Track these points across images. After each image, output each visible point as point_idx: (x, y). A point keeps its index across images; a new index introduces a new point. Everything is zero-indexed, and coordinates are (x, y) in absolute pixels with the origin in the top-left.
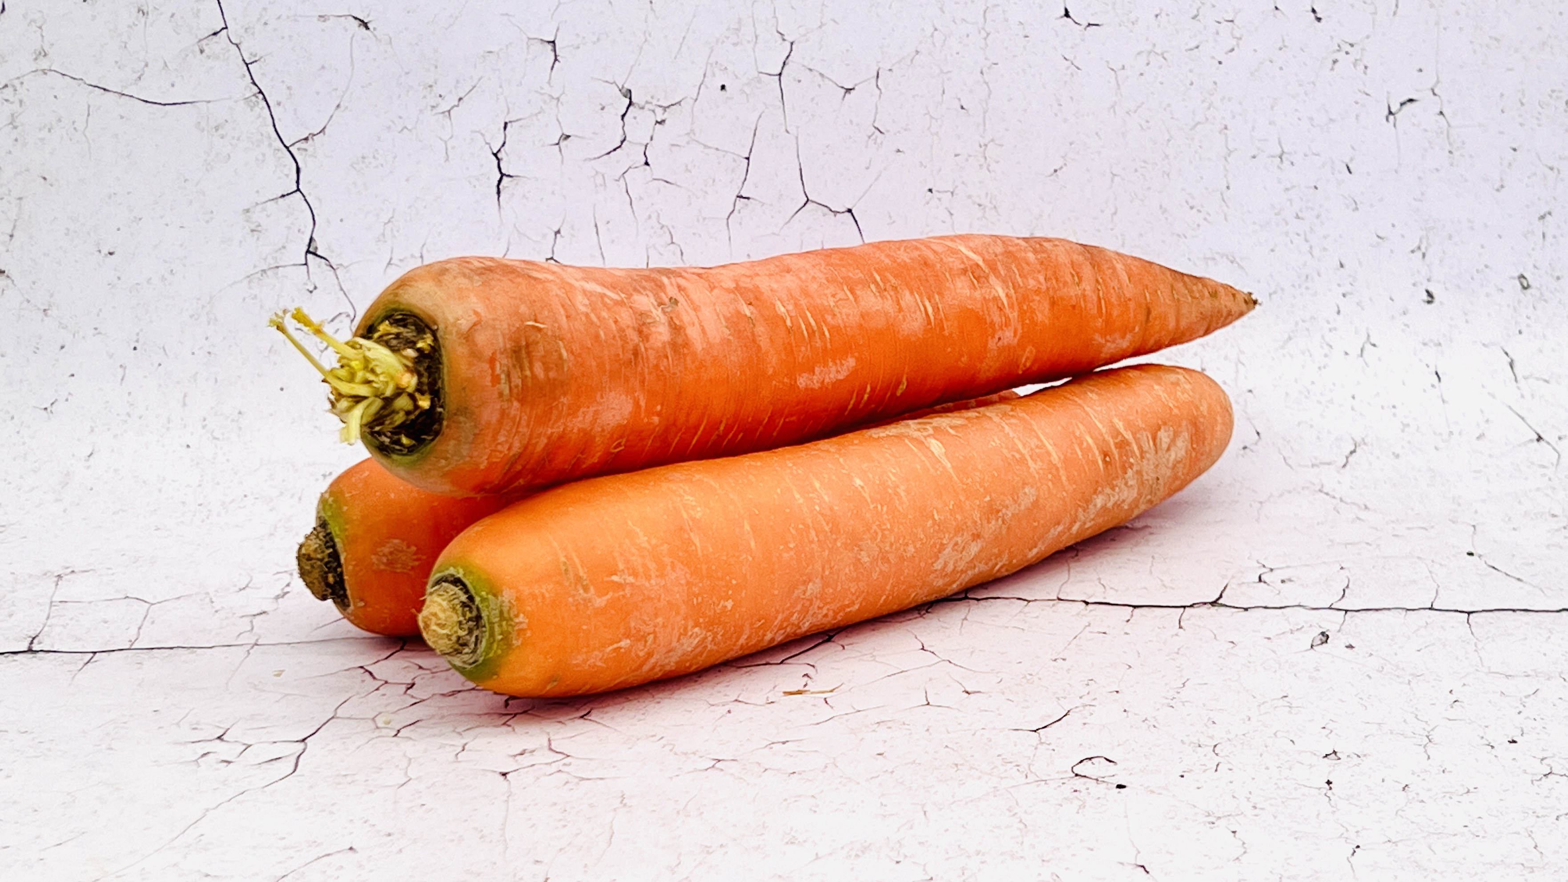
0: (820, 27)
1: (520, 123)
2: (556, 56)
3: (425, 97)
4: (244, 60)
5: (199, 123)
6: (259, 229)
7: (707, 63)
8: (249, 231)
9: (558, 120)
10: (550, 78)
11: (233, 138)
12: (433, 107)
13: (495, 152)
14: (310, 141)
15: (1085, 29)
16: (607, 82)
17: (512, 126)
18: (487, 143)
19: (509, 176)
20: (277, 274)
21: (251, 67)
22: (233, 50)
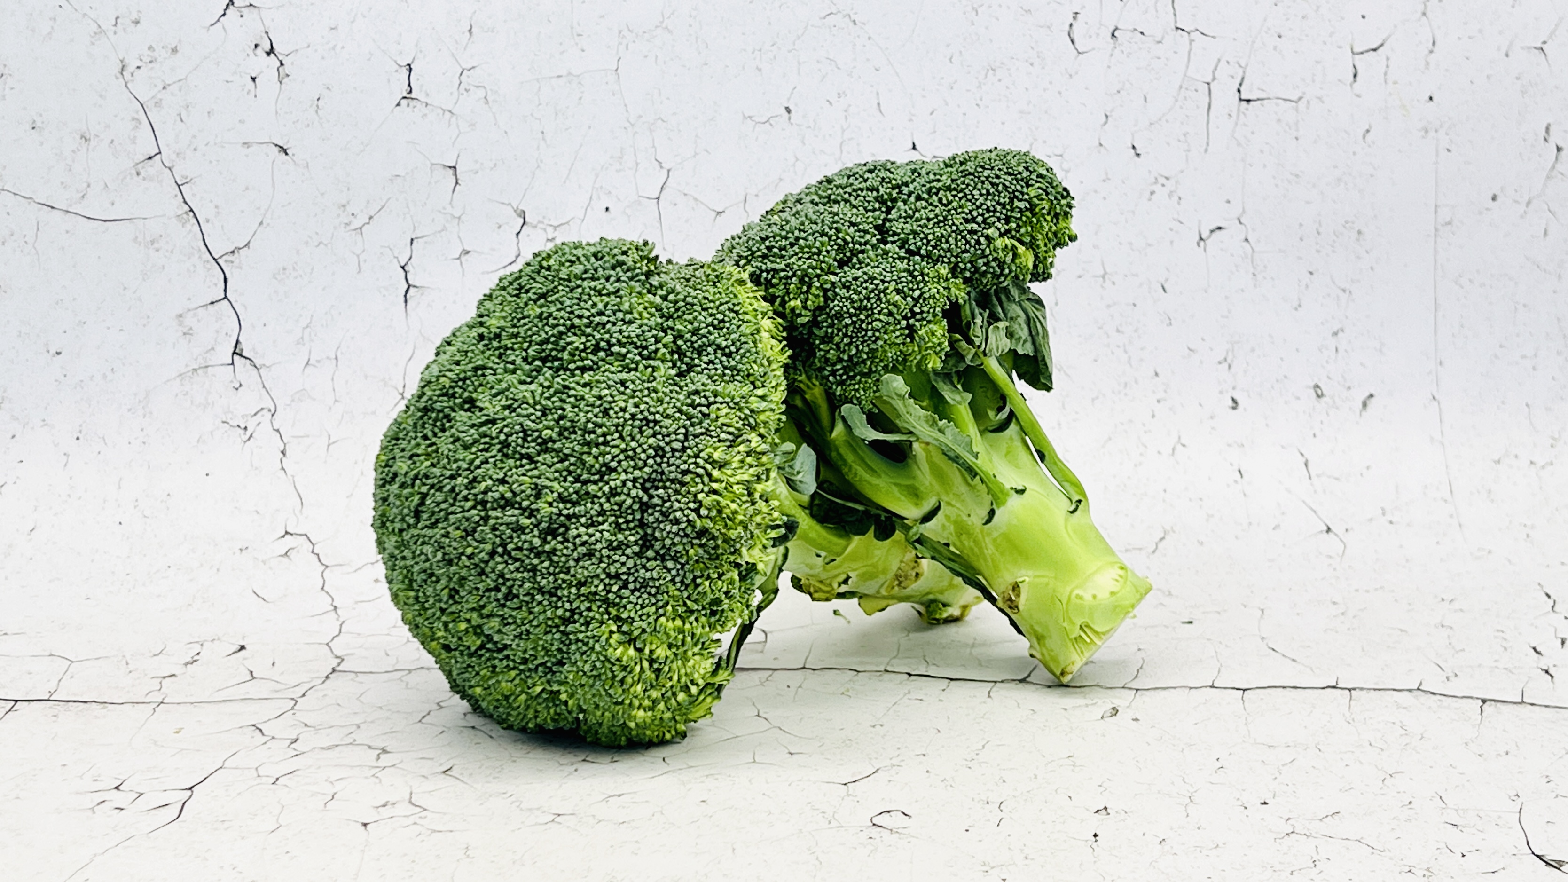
0: (694, 156)
1: (425, 239)
2: (457, 180)
3: (339, 215)
4: (176, 183)
5: (137, 237)
6: (191, 332)
7: (593, 188)
8: (181, 334)
9: (459, 237)
10: (452, 200)
11: (167, 251)
13: (403, 264)
14: (236, 254)
16: (503, 203)
17: (418, 243)
18: (395, 257)
19: (414, 286)
20: (206, 373)
21: (183, 188)
22: (166, 172)
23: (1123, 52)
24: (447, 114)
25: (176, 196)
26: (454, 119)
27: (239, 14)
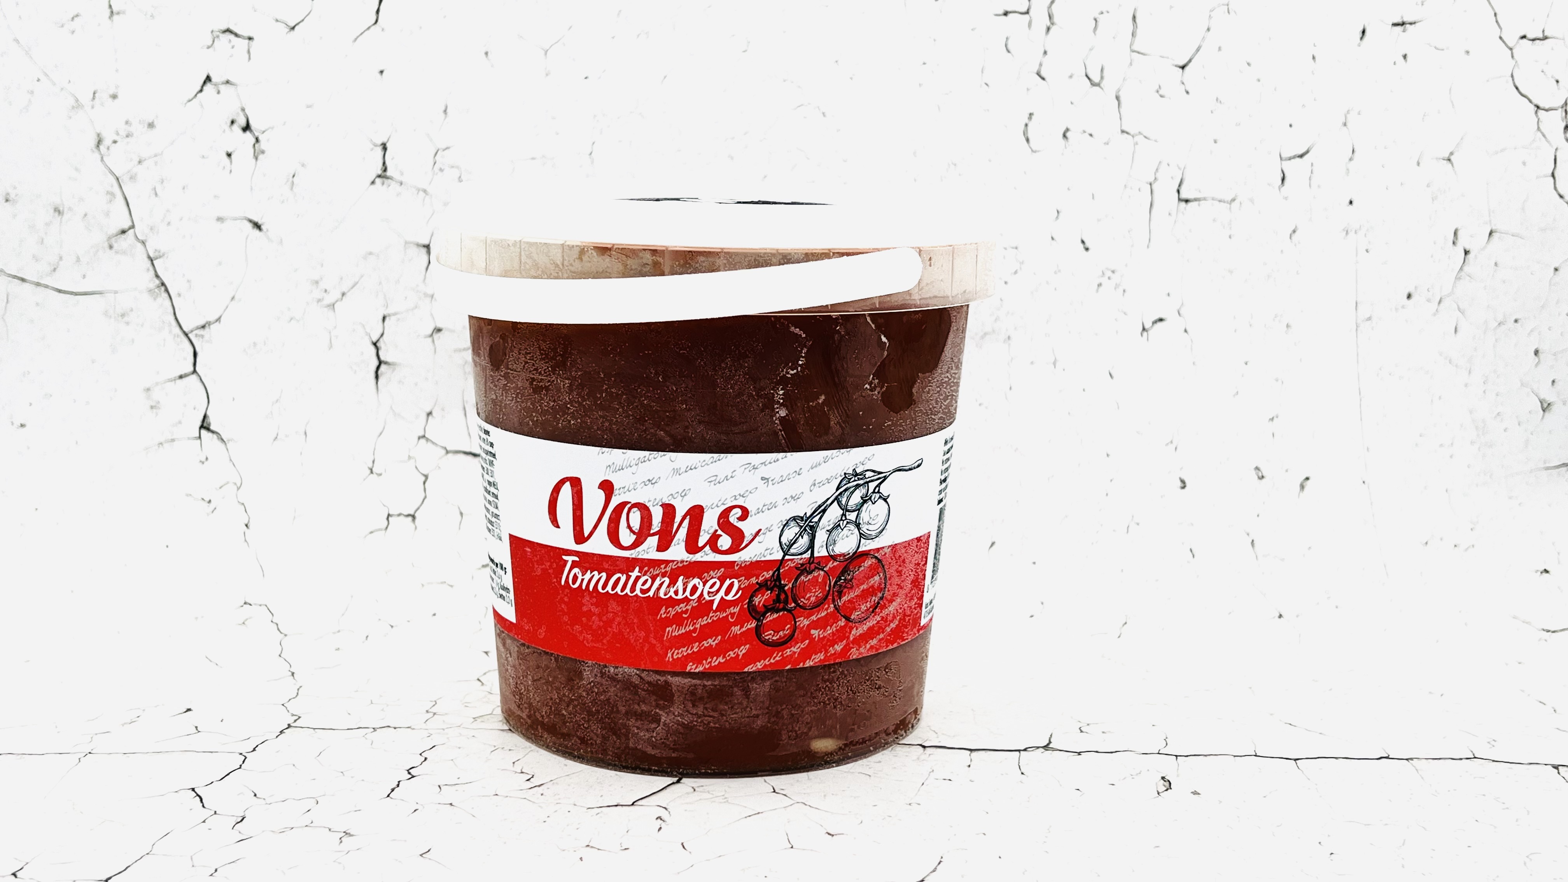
1: (398, 316)
2: (430, 258)
3: (311, 292)
4: (149, 257)
5: (106, 311)
6: (158, 405)
8: (148, 407)
9: (432, 315)
10: (425, 279)
11: (138, 325)
12: (319, 301)
13: (374, 340)
14: (207, 329)
17: (390, 319)
18: (367, 335)
19: (386, 363)
20: (173, 446)
21: (155, 262)
22: (139, 245)
23: (1073, 152)
24: (422, 192)
25: (148, 270)
26: (428, 198)
27: (213, 92)
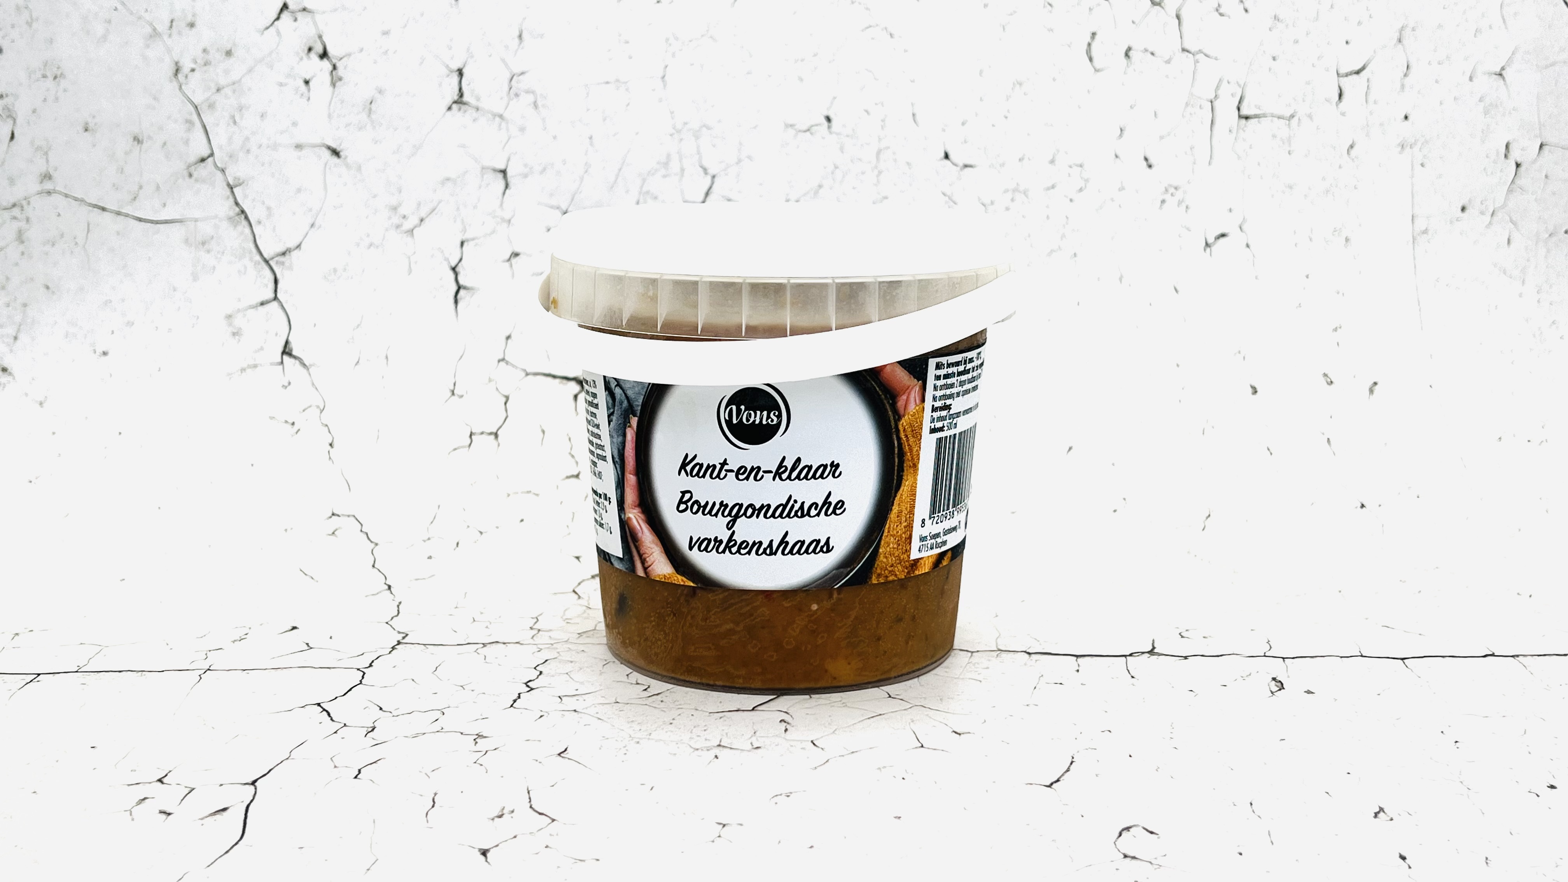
0: (737, 163)
1: (476, 241)
2: (507, 183)
3: (390, 218)
4: (229, 185)
5: (187, 239)
6: (240, 332)
7: (640, 193)
8: (230, 334)
9: (509, 239)
10: (502, 203)
11: (218, 252)
12: (398, 227)
13: (453, 265)
14: (287, 256)
15: (961, 169)
16: (552, 207)
17: (468, 245)
18: (446, 259)
19: (465, 288)
20: (255, 372)
21: (235, 190)
22: (219, 174)
23: (1135, 70)
24: (497, 119)
25: (228, 198)
26: (504, 124)
27: (292, 19)
